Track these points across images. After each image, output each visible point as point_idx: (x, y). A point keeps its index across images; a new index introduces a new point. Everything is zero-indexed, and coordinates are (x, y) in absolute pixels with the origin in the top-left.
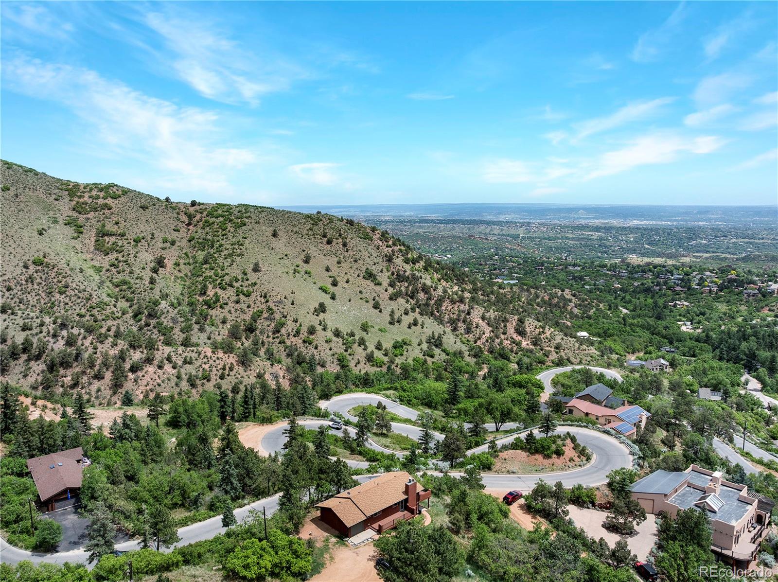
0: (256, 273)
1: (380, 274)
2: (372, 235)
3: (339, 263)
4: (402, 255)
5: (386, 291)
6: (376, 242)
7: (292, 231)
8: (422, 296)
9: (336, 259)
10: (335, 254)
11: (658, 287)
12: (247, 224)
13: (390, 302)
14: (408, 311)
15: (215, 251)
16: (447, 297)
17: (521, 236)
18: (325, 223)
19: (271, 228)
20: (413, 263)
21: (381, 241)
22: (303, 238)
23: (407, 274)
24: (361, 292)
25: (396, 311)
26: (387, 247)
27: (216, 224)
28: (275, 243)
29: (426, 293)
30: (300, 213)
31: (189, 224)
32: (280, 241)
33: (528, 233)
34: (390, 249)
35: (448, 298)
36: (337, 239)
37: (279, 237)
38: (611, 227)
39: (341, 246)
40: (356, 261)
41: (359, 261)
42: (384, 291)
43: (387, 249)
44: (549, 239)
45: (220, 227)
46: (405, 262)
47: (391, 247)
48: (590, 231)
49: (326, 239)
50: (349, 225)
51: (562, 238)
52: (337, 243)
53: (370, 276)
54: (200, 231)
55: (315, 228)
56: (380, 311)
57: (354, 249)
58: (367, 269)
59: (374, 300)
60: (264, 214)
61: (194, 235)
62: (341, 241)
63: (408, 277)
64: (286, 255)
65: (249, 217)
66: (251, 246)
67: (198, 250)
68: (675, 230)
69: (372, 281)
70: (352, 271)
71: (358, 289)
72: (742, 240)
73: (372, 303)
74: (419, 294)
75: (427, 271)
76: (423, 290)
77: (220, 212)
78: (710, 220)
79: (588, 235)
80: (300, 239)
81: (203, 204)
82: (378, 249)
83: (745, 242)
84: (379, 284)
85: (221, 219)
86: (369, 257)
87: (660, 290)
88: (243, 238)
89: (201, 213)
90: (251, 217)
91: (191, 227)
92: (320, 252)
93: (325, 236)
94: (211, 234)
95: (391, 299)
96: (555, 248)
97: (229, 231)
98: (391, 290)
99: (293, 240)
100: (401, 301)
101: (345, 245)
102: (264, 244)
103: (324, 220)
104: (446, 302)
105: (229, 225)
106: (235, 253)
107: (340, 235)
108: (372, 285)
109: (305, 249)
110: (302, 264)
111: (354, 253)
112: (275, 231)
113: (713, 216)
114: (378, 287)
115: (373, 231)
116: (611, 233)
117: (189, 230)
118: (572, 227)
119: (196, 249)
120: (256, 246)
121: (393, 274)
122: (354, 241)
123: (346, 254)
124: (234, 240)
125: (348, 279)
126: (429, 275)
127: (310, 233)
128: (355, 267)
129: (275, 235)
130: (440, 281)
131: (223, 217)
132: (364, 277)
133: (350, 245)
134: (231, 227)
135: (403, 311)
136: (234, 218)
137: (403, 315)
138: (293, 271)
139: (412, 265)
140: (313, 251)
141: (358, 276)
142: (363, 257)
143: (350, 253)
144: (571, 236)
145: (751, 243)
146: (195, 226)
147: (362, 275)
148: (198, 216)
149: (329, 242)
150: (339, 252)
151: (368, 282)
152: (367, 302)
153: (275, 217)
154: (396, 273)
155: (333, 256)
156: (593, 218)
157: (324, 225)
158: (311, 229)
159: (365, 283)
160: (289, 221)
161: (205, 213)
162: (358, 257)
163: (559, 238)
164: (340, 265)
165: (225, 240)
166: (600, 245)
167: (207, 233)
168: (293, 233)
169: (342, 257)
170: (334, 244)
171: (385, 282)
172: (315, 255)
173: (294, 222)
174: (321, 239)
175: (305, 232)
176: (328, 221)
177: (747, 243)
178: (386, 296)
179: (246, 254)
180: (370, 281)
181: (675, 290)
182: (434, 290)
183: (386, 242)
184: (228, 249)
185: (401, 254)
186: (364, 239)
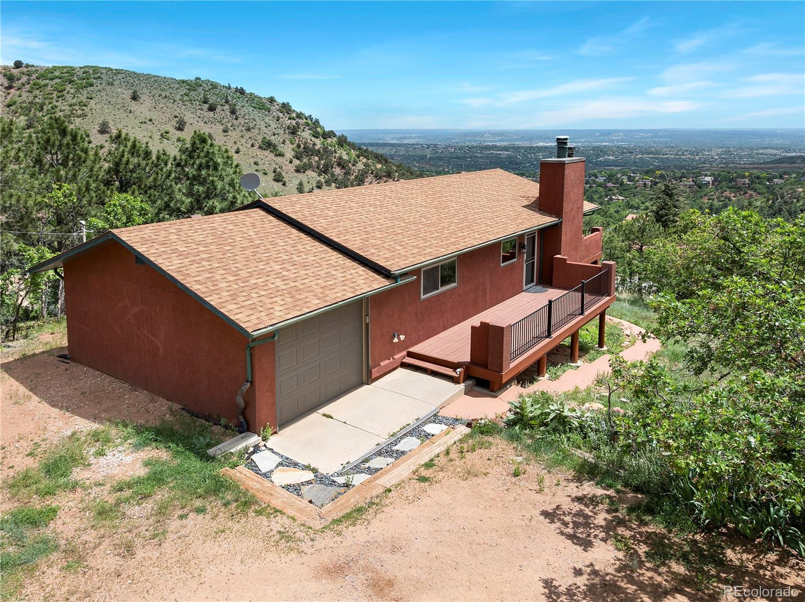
0: (104, 136)
1: (282, 145)
2: (269, 106)
3: (225, 131)
4: (310, 129)
5: (291, 162)
6: (275, 113)
7: (160, 96)
8: (337, 171)
9: (222, 128)
10: (220, 122)
11: (588, 185)
12: (95, 85)
13: (296, 174)
14: (322, 184)
15: (44, 114)
16: (370, 172)
17: (428, 156)
18: (207, 89)
19: (131, 91)
20: (324, 138)
21: (281, 112)
22: (176, 103)
23: (317, 147)
24: (256, 163)
25: (305, 184)
26: (290, 119)
27: (50, 86)
28: (133, 105)
29: (343, 168)
30: (171, 78)
31: (10, 87)
32: (142, 105)
33: (436, 154)
34: (294, 122)
35: (372, 173)
36: (222, 105)
37: (141, 101)
38: (520, 147)
39: (229, 114)
40: (248, 130)
41: (252, 130)
42: (288, 163)
43: (290, 121)
44: (458, 158)
45: (56, 89)
46: (314, 136)
47: (295, 120)
48: (499, 151)
49: (207, 106)
50: (238, 94)
51: (471, 157)
52: (223, 110)
53: (268, 145)
54: (25, 95)
55: (192, 93)
56: (284, 184)
57: (247, 117)
58: (264, 138)
59: (274, 172)
60: (120, 76)
61: (17, 99)
62: (228, 108)
63: (319, 151)
64: (150, 120)
65: (99, 77)
66: (98, 106)
67: (20, 115)
68: (582, 148)
69: (271, 151)
70: (243, 141)
71: (253, 160)
72: (648, 156)
73: (271, 175)
74: (334, 169)
75: (342, 147)
76: (339, 165)
77: (57, 73)
78: (613, 141)
79: (497, 154)
80: (171, 105)
81: (33, 66)
82: (278, 121)
83: (650, 158)
84: (281, 155)
85: (58, 80)
86: (266, 127)
87: (590, 187)
88: (88, 98)
89: (28, 75)
90: (102, 79)
91: (12, 91)
92: (199, 120)
93: (205, 102)
94: (41, 97)
95: (298, 171)
96: (465, 165)
97: (68, 93)
98: (296, 162)
99: (161, 105)
100: (311, 173)
101: (233, 112)
102: (119, 106)
103: (205, 85)
104: (369, 178)
105: (68, 87)
106: (73, 114)
107: (227, 102)
108: (272, 156)
109: (177, 115)
110: (172, 131)
111: (247, 121)
112: (135, 92)
113: (615, 138)
114: (279, 158)
115: (270, 102)
116: (520, 152)
117: (9, 94)
118: (480, 147)
119: (17, 115)
120: (105, 107)
121: (299, 146)
122: (244, 109)
123: (235, 122)
124: (74, 101)
125: (238, 149)
126: (345, 151)
127: (185, 98)
128: (248, 136)
129: (135, 98)
130: (359, 158)
131: (60, 78)
132: (260, 147)
133: (240, 112)
134: (71, 88)
135: (315, 185)
136: (76, 79)
137: (315, 188)
138: (159, 137)
139: (322, 139)
140: (188, 117)
141: (252, 146)
142: (258, 126)
143: (241, 120)
144: (479, 155)
145: (656, 158)
146: (19, 89)
147: (257, 145)
148: (24, 79)
149: (212, 109)
150: (226, 120)
151: (267, 153)
152: (265, 174)
153: (136, 80)
154: (302, 146)
155: (218, 124)
156: (499, 141)
157: (205, 91)
158: (187, 95)
159: (262, 153)
160: (157, 84)
161: (34, 76)
162: (251, 125)
163: (467, 157)
164: (227, 134)
165: (60, 101)
166: (510, 163)
167: (36, 96)
168: (161, 97)
169: (229, 125)
170: (217, 111)
171: (289, 153)
172: (192, 121)
173: (162, 87)
174: (200, 105)
175: (178, 97)
176: (210, 87)
177: (652, 158)
178: (292, 168)
179: (90, 115)
180: (268, 152)
181: (607, 187)
182: (353, 165)
183: (288, 113)
184: (64, 110)
185: (307, 128)
186: (260, 109)
